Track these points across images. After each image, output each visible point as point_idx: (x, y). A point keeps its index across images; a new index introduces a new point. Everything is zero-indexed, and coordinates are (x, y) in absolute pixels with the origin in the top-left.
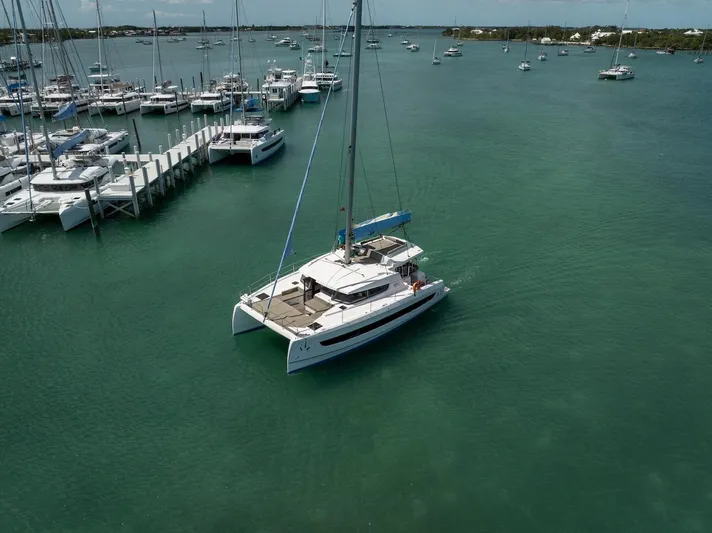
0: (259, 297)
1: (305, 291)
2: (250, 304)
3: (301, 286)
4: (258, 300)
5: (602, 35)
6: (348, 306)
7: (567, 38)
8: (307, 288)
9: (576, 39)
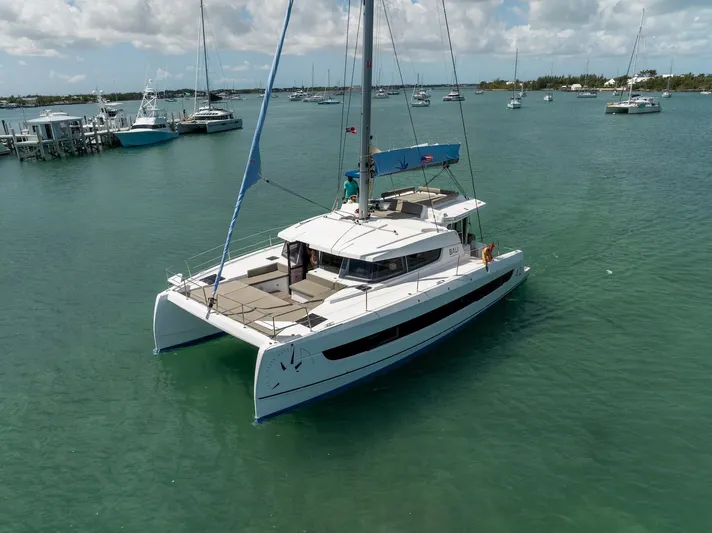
0: (205, 280)
1: (290, 269)
2: (186, 293)
3: (284, 261)
4: (203, 284)
5: (639, 80)
6: (374, 286)
7: (602, 85)
8: (293, 264)
9: (611, 86)
